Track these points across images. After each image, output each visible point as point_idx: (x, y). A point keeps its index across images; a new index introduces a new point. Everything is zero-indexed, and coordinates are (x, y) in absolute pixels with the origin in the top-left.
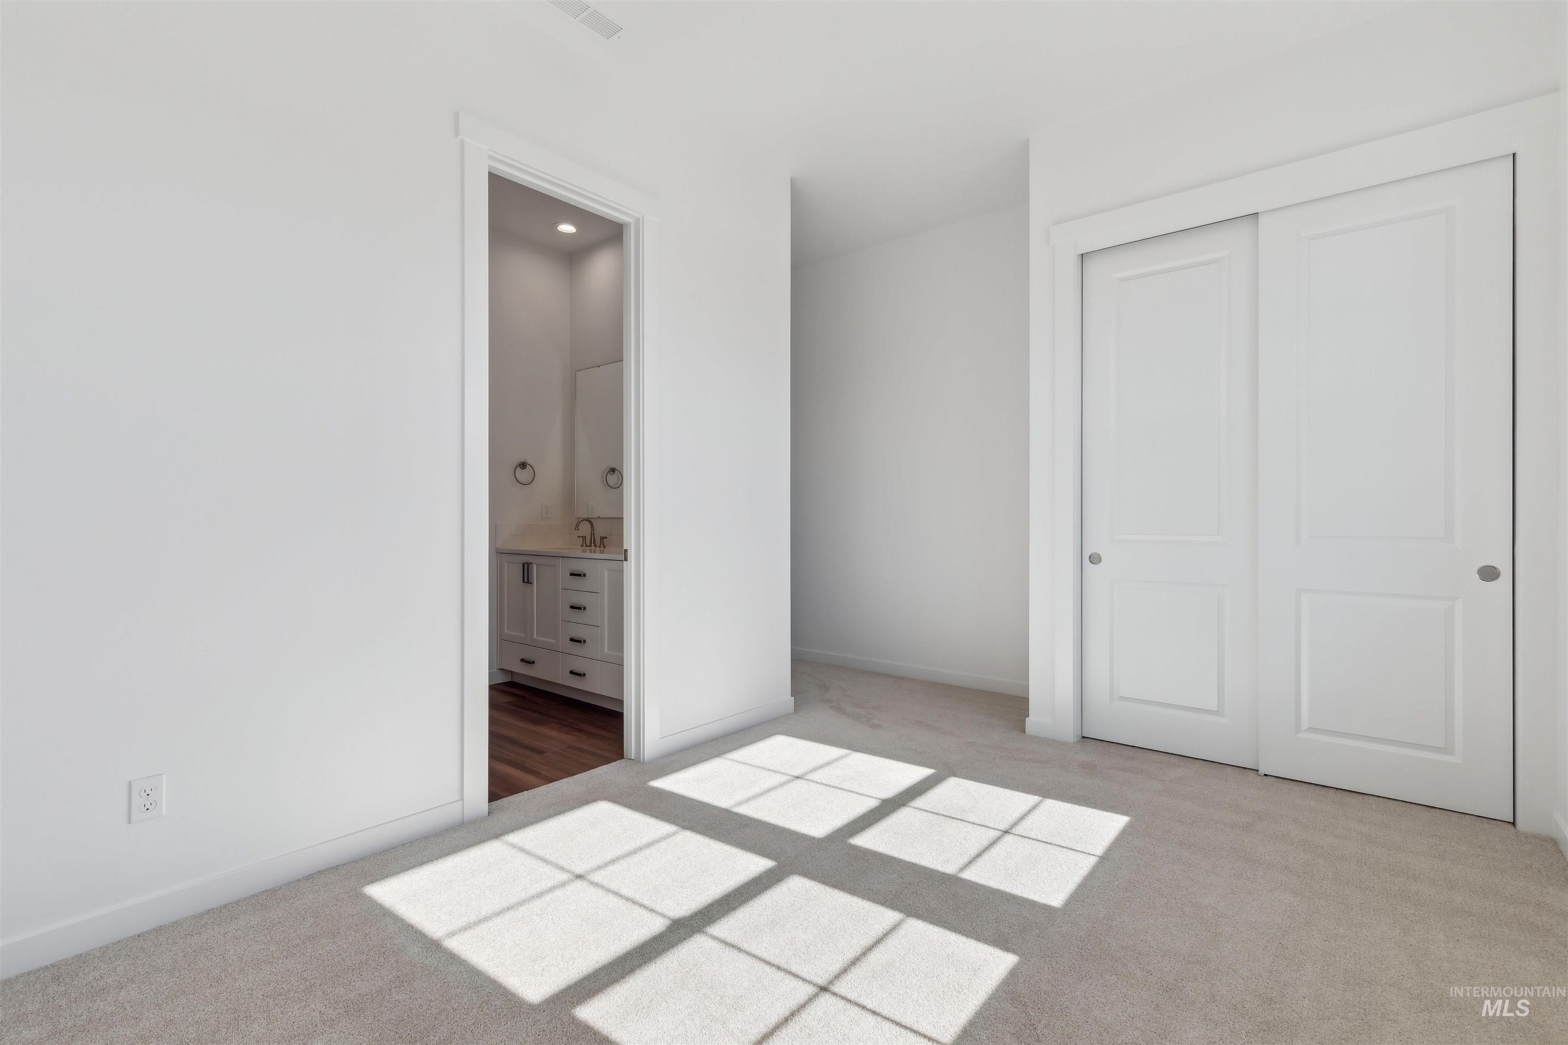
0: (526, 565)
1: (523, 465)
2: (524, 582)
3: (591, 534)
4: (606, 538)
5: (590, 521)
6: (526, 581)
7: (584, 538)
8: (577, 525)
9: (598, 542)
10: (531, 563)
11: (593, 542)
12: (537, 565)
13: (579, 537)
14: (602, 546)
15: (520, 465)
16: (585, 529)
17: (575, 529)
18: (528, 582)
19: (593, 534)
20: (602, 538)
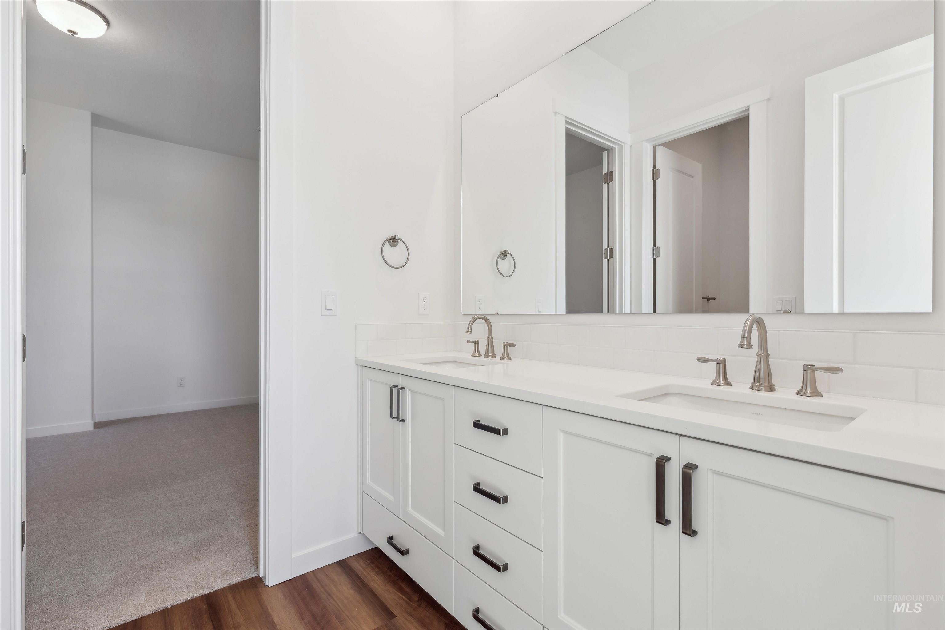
0: (395, 390)
1: (393, 241)
2: (392, 416)
3: (488, 338)
4: (513, 345)
5: (486, 320)
6: (395, 415)
7: (476, 343)
8: (470, 326)
9: (499, 350)
10: (404, 388)
11: (490, 353)
12: (412, 392)
13: (468, 342)
14: (506, 357)
15: (389, 240)
16: (480, 328)
17: (467, 332)
18: (397, 418)
19: (490, 339)
20: (506, 346)
